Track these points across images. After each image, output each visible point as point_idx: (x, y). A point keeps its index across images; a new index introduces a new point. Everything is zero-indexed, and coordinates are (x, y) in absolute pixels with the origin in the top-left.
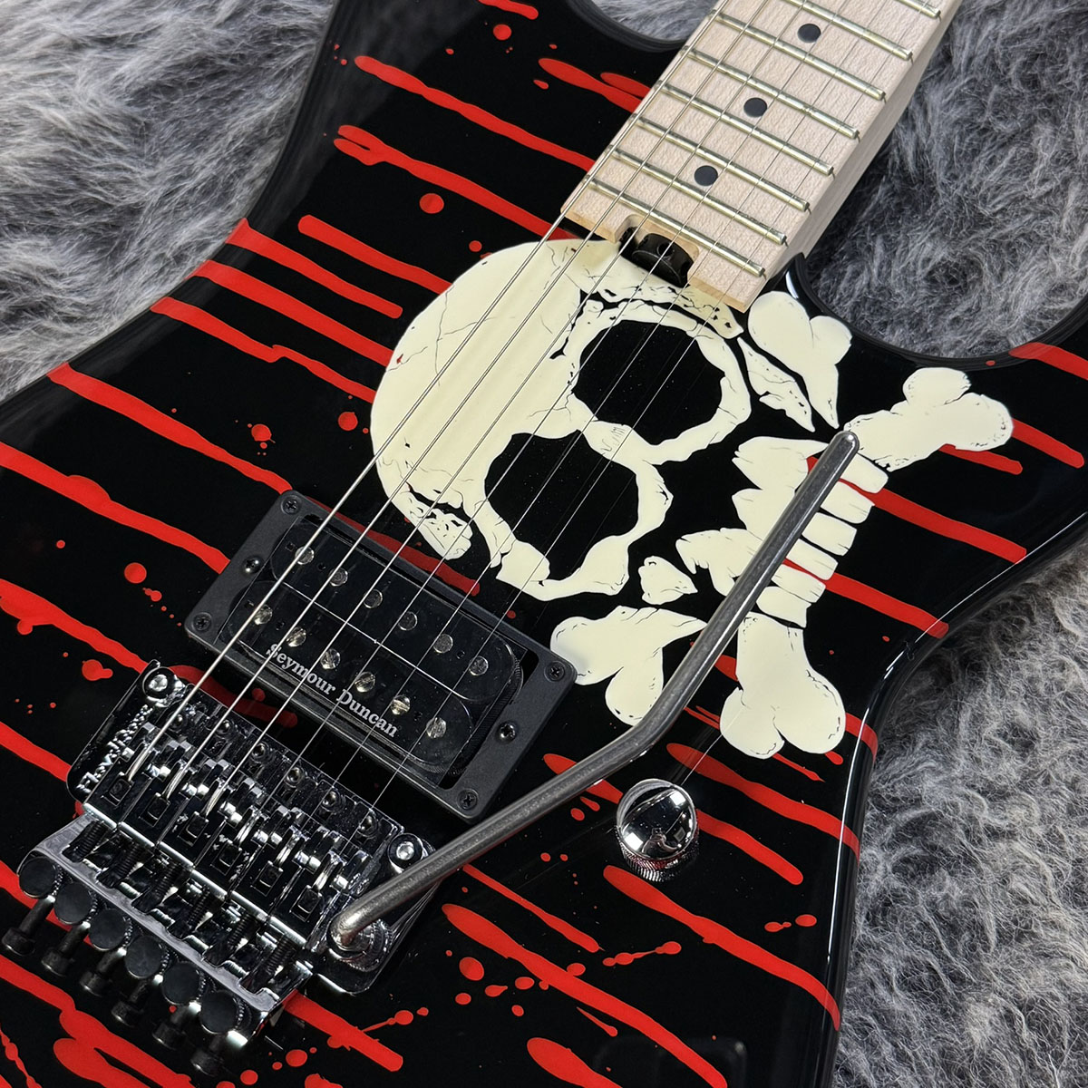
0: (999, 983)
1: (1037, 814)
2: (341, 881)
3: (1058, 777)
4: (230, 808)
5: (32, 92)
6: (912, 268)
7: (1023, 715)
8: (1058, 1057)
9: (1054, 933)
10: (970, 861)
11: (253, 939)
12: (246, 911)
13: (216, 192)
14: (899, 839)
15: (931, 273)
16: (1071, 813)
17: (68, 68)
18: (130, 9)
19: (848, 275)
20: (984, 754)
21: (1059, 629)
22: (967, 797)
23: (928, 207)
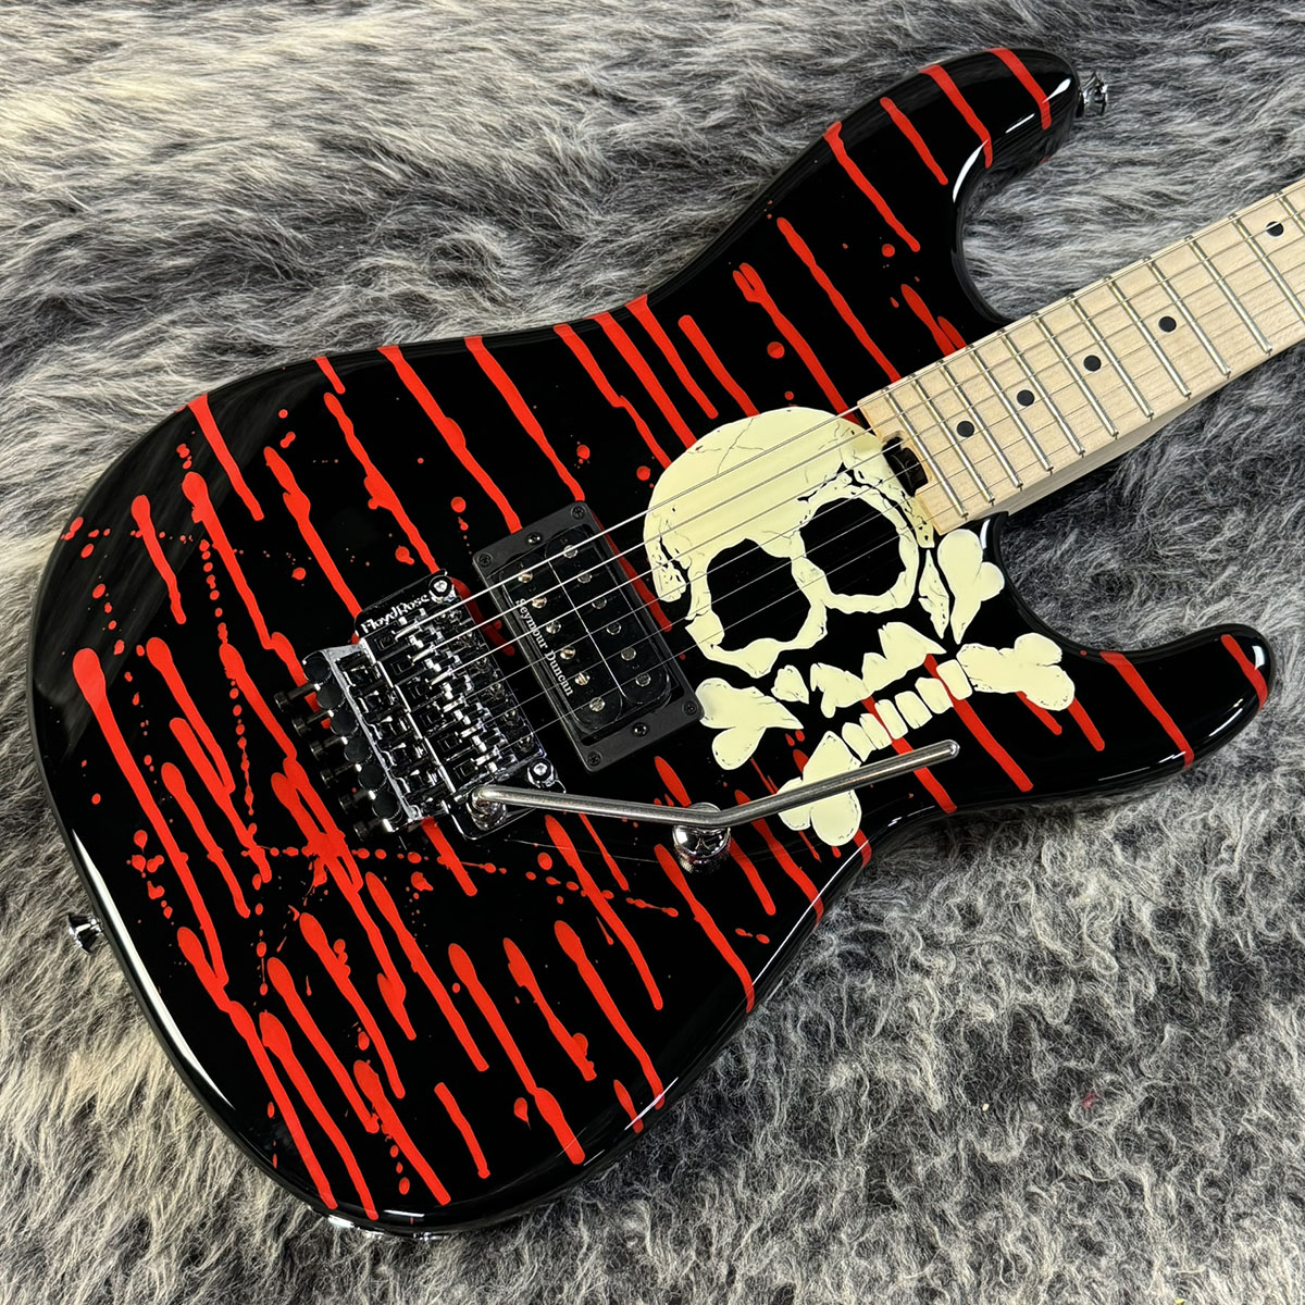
0: (865, 1058)
1: (951, 969)
2: (493, 767)
3: (980, 953)
4: (448, 687)
5: (546, 111)
6: (1087, 565)
7: (981, 903)
8: (876, 1123)
9: (918, 1047)
10: (891, 975)
11: (423, 774)
12: (427, 754)
13: (637, 257)
14: (854, 938)
15: (1098, 575)
16: (974, 980)
17: (581, 107)
18: (646, 82)
19: (1039, 545)
20: (940, 914)
21: (1038, 861)
22: (913, 935)
23: (1122, 527)
